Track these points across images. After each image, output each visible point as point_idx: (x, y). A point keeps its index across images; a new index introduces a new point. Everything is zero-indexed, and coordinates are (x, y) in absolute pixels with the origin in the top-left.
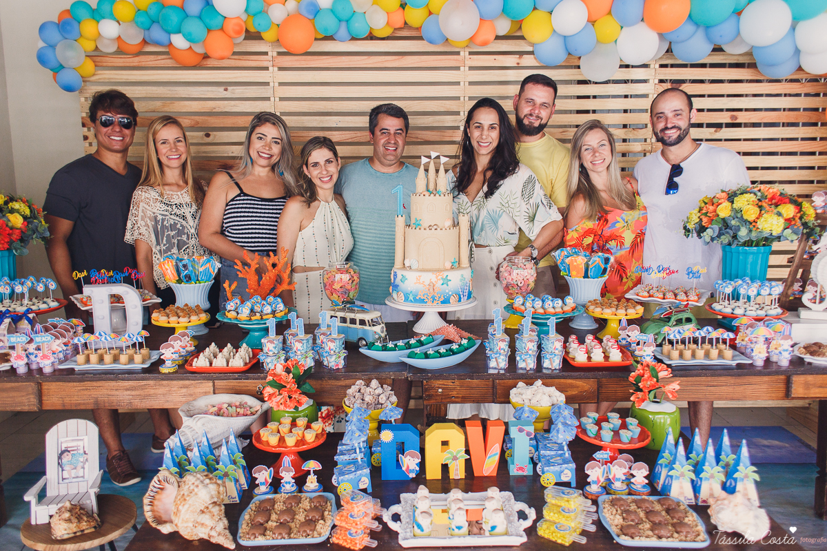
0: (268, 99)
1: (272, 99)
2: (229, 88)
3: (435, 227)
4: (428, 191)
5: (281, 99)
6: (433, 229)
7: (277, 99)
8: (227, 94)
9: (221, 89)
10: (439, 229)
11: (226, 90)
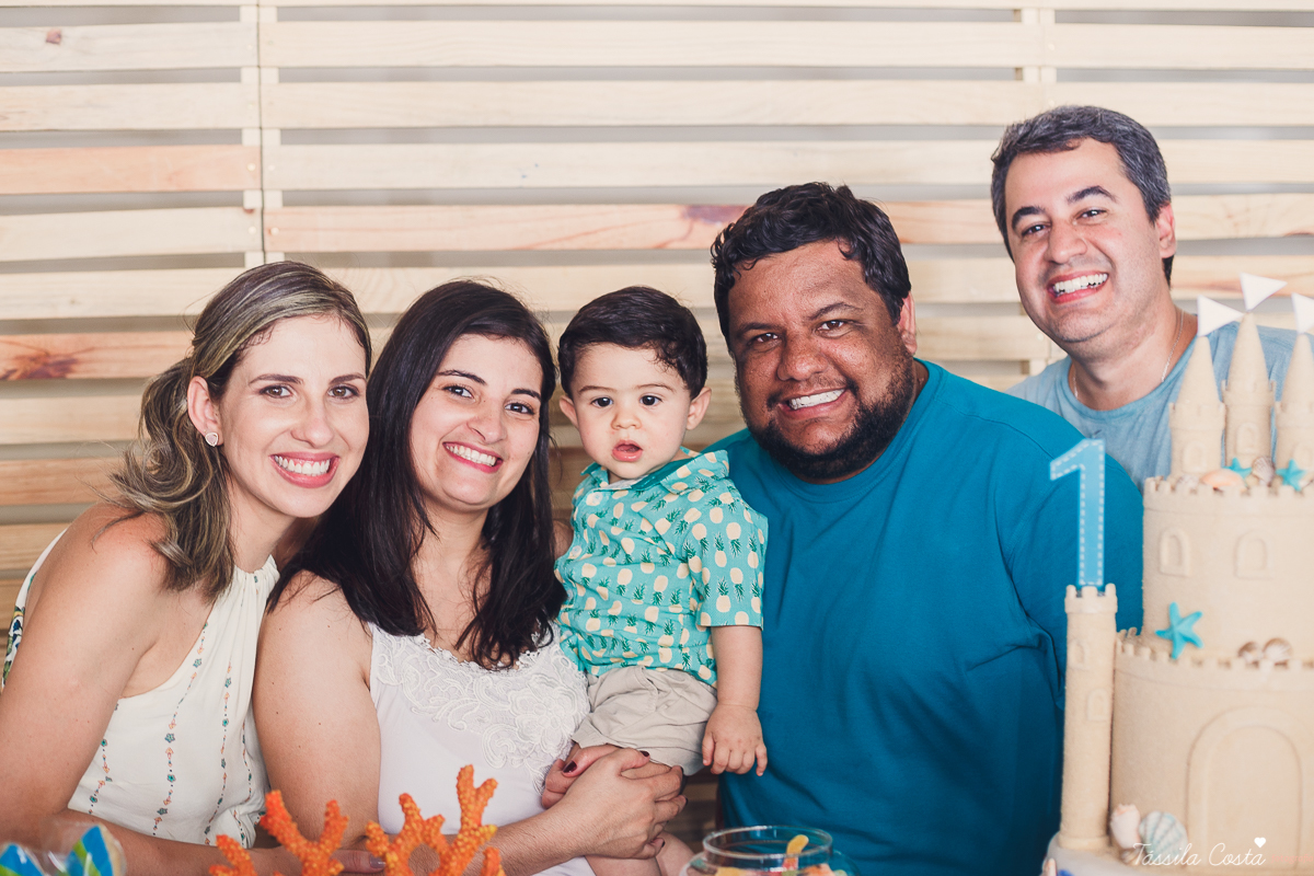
0: (231, 75)
1: (249, 75)
2: (67, 31)
3: (1276, 653)
4: (1231, 465)
5: (289, 75)
6: (1267, 666)
7: (271, 76)
8: (60, 58)
9: (36, 36)
10: (1295, 665)
11: (54, 39)
